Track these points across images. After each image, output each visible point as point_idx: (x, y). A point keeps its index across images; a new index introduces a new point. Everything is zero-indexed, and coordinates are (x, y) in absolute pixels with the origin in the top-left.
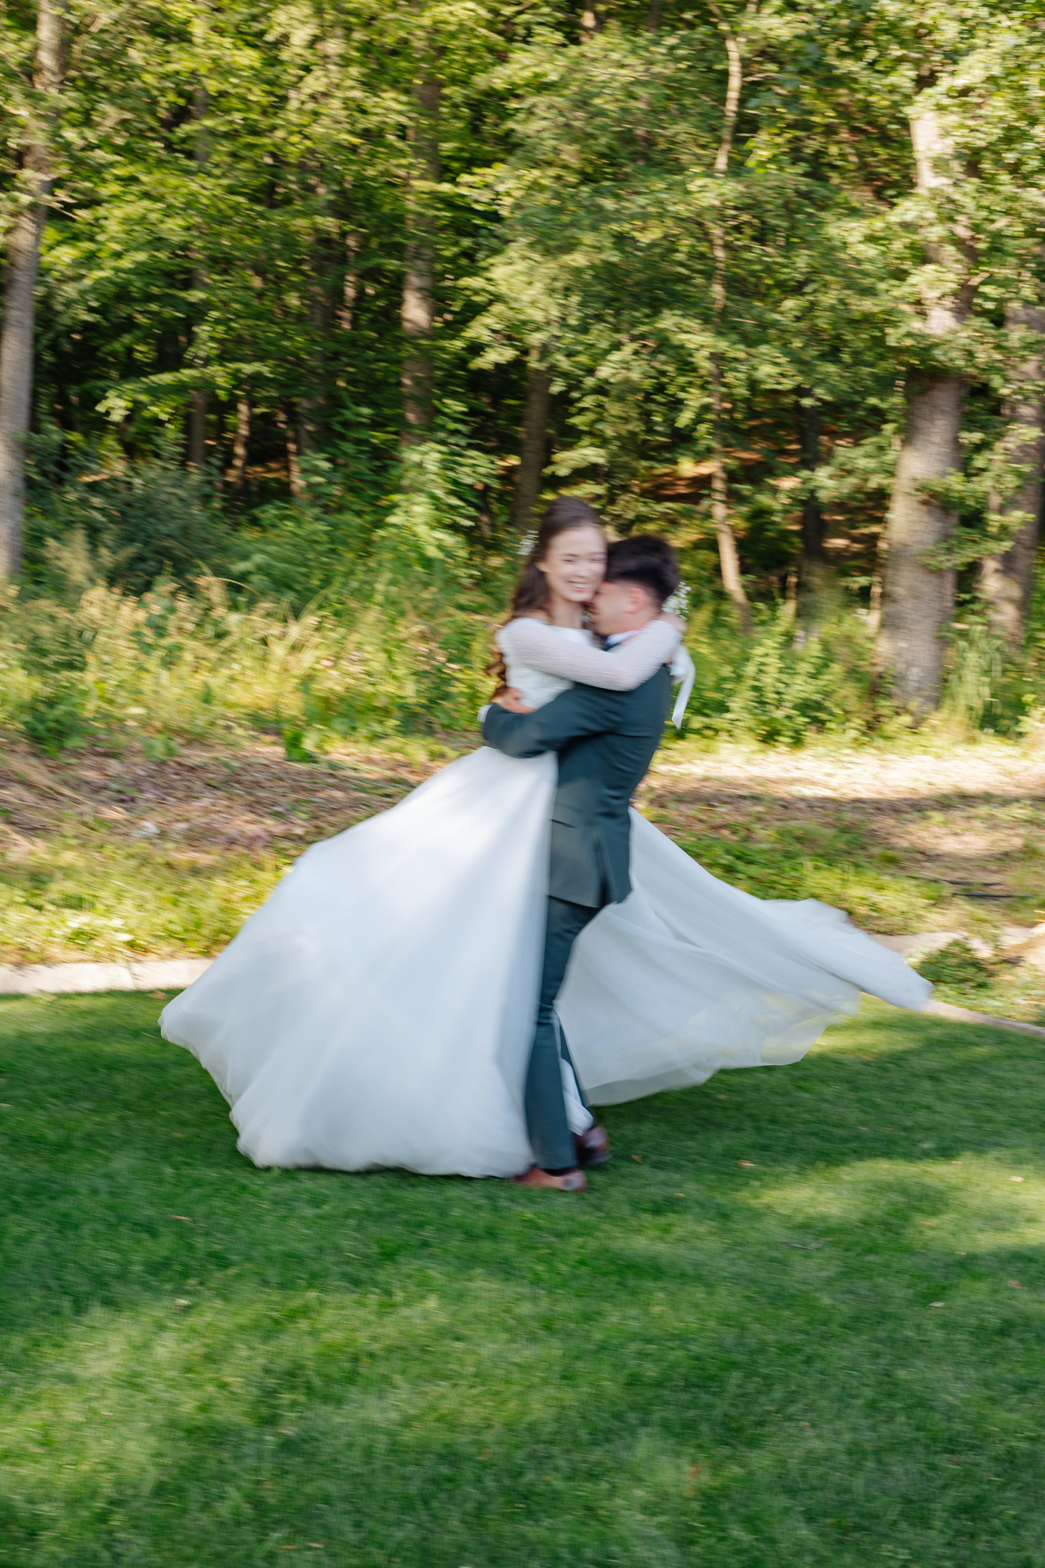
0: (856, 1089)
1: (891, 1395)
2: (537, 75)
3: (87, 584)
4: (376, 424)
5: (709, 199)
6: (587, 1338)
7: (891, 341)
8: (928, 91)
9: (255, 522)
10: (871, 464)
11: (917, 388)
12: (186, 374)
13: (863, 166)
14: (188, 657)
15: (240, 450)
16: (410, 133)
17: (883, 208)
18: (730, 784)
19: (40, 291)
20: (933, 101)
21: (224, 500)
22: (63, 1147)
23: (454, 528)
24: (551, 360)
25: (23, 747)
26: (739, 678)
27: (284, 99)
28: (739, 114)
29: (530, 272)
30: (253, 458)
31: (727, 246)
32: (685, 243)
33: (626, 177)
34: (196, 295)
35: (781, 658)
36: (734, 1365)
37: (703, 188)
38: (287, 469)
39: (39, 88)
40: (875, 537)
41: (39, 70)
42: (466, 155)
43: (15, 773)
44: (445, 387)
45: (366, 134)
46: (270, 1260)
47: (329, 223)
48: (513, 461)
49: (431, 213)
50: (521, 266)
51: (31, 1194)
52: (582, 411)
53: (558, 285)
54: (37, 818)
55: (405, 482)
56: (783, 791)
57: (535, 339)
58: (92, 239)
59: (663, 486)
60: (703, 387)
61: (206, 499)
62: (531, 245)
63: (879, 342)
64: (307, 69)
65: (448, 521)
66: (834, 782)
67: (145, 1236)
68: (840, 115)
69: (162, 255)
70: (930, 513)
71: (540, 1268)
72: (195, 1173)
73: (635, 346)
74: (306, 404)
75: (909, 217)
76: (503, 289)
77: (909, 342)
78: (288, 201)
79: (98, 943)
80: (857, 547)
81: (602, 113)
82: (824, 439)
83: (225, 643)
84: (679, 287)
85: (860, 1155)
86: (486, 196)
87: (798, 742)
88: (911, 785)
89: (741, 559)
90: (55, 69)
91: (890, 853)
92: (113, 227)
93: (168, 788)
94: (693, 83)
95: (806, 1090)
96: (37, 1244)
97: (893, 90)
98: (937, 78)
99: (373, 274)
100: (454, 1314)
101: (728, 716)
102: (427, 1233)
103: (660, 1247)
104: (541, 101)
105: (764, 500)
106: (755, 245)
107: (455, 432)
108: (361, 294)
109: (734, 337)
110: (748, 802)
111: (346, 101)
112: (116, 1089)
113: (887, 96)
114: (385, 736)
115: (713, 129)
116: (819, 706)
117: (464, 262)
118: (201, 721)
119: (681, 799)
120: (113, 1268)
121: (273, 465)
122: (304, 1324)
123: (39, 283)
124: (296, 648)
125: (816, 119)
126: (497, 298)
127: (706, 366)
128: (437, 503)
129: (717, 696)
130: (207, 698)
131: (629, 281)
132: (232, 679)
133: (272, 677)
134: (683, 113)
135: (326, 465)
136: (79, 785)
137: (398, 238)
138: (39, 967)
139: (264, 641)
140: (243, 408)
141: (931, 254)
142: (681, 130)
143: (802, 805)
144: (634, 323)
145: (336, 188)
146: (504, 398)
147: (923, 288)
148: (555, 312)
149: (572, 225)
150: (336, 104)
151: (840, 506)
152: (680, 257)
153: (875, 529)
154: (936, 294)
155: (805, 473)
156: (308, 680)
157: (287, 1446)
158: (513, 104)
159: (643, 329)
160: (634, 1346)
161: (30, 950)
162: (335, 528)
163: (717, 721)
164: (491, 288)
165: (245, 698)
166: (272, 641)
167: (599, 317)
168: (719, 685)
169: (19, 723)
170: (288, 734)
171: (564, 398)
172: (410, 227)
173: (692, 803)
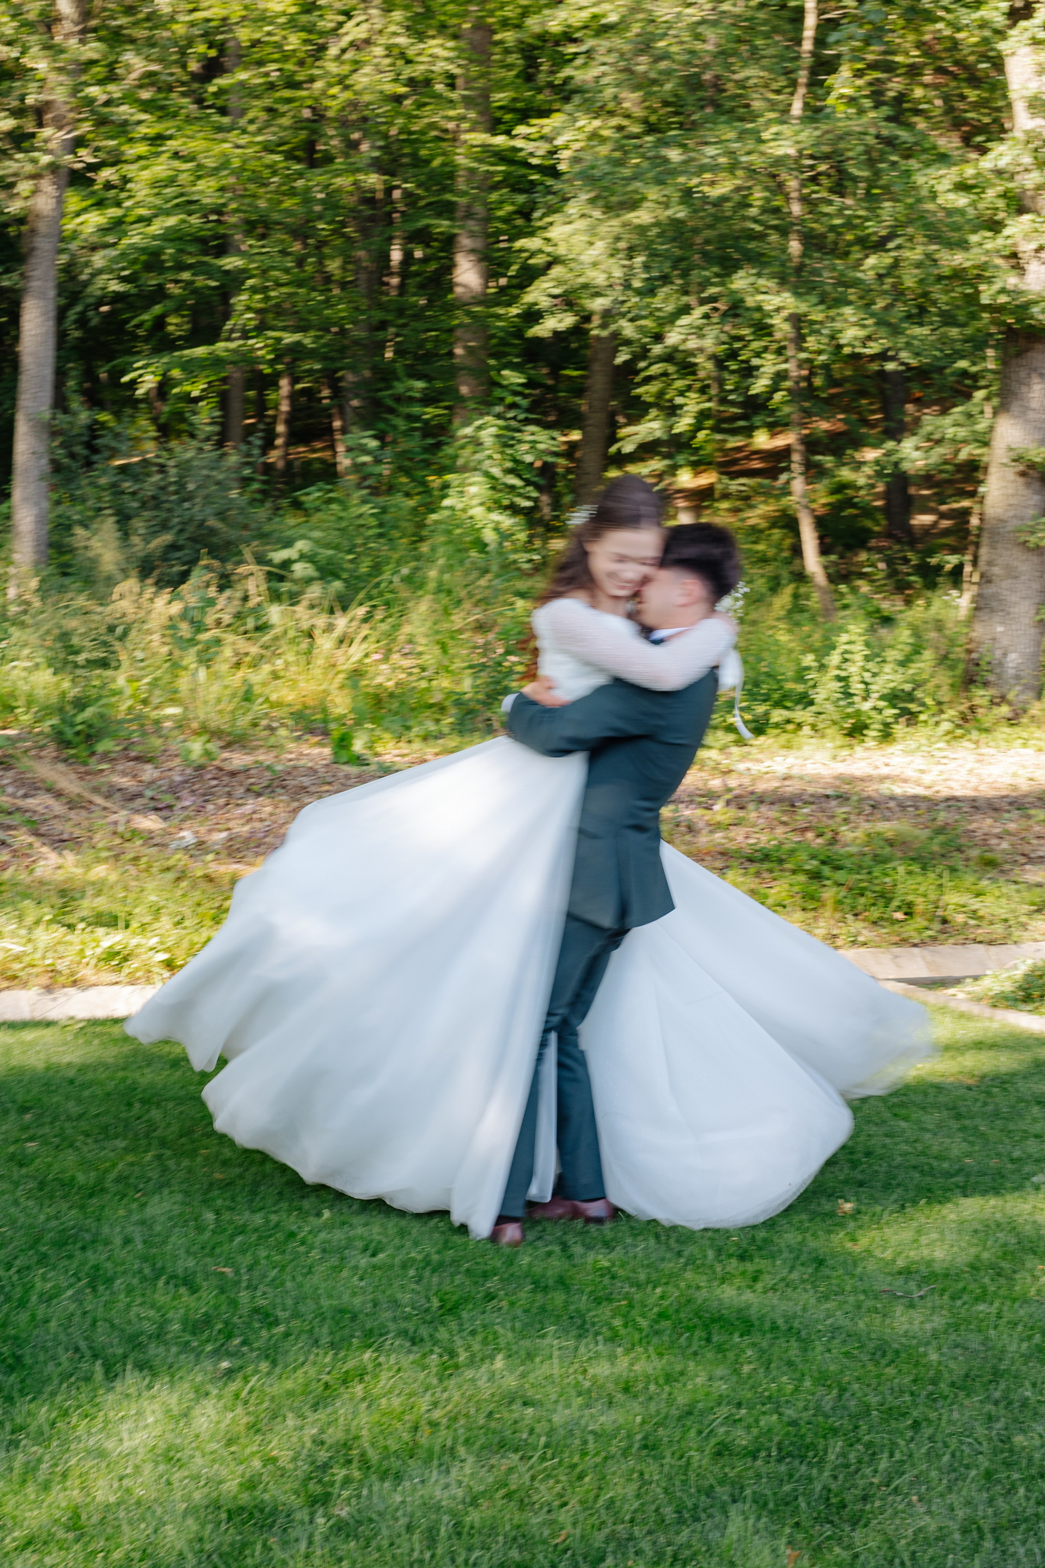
0: (958, 1116)
1: (1008, 1465)
2: (595, 17)
3: (119, 576)
4: (428, 400)
5: (786, 148)
6: (671, 1400)
7: (985, 300)
8: (1023, 24)
9: (297, 505)
10: (962, 433)
11: (1012, 350)
12: (221, 347)
13: (949, 110)
14: (228, 652)
15: (281, 428)
16: (459, 82)
17: (973, 156)
18: (814, 780)
19: (64, 259)
20: (1028, 34)
21: (264, 482)
22: (96, 1190)
23: (513, 509)
24: (613, 327)
25: (51, 751)
26: (822, 667)
27: (323, 48)
28: (814, 54)
29: (591, 231)
30: (296, 437)
31: (804, 200)
32: (758, 195)
33: (694, 126)
34: (231, 262)
35: (867, 645)
36: (835, 1431)
37: (777, 136)
38: (332, 447)
39: (58, 39)
40: (966, 513)
41: (58, 19)
42: (519, 105)
43: (43, 781)
44: (502, 358)
45: (411, 82)
46: (321, 1316)
47: (373, 180)
48: (576, 436)
49: (484, 168)
50: (581, 224)
51: (60, 1244)
52: (648, 380)
53: (622, 245)
54: (67, 829)
55: (460, 462)
56: (871, 789)
57: (598, 304)
58: (118, 204)
59: (735, 462)
60: (780, 351)
61: (246, 481)
62: (592, 201)
63: (973, 299)
64: (348, 14)
65: (506, 502)
66: (927, 779)
67: (183, 1290)
68: (925, 54)
69: (195, 220)
70: (1028, 485)
71: (617, 1322)
72: (240, 1219)
73: (705, 308)
74: (350, 377)
75: (1002, 163)
76: (561, 250)
77: (1003, 299)
78: (328, 159)
79: (134, 964)
80: (946, 523)
81: (667, 57)
82: (910, 407)
83: (267, 637)
84: (752, 245)
85: (966, 1191)
86: (542, 148)
87: (886, 735)
88: (1008, 780)
89: (821, 538)
90: (75, 16)
91: (988, 855)
92: (141, 190)
93: (207, 796)
94: (765, 23)
95: (906, 1119)
96: (66, 1302)
97: (983, 24)
98: (1034, 10)
99: (422, 236)
100: (523, 1376)
101: (813, 708)
102: (492, 1284)
103: (748, 1296)
104: (602, 44)
105: (846, 474)
106: (833, 197)
107: (513, 406)
108: (408, 257)
109: (814, 298)
110: (834, 803)
111: (389, 48)
112: (152, 1126)
113: (976, 32)
114: (440, 736)
115: (787, 72)
116: (910, 697)
117: (520, 222)
118: (242, 722)
119: (761, 799)
120: (148, 1327)
121: (319, 445)
122: (359, 1389)
123: (62, 251)
124: (344, 640)
125: (899, 59)
126: (555, 261)
127: (782, 327)
128: (495, 485)
129: (800, 688)
130: (248, 697)
131: (699, 240)
132: (275, 676)
133: (317, 672)
134: (755, 56)
135: (374, 444)
136: (111, 792)
137: (449, 197)
138: (71, 991)
139: (310, 634)
140: (284, 383)
141: (1027, 202)
142: (752, 73)
143: (892, 804)
144: (704, 284)
145: (381, 143)
146: (565, 368)
147: (1018, 238)
148: (618, 273)
149: (634, 178)
150: (379, 51)
151: (927, 479)
152: (753, 211)
153: (966, 503)
154: (1034, 245)
155: (890, 445)
156: (357, 674)
157: (340, 1528)
158: (572, 49)
159: (713, 290)
160: (724, 1411)
161: (60, 972)
162: (384, 510)
163: (800, 715)
164: (549, 249)
165: (289, 696)
166: (317, 632)
167: (665, 279)
168: (800, 675)
169: (46, 726)
170: (336, 735)
171: (629, 368)
172: (461, 184)
173: (772, 803)
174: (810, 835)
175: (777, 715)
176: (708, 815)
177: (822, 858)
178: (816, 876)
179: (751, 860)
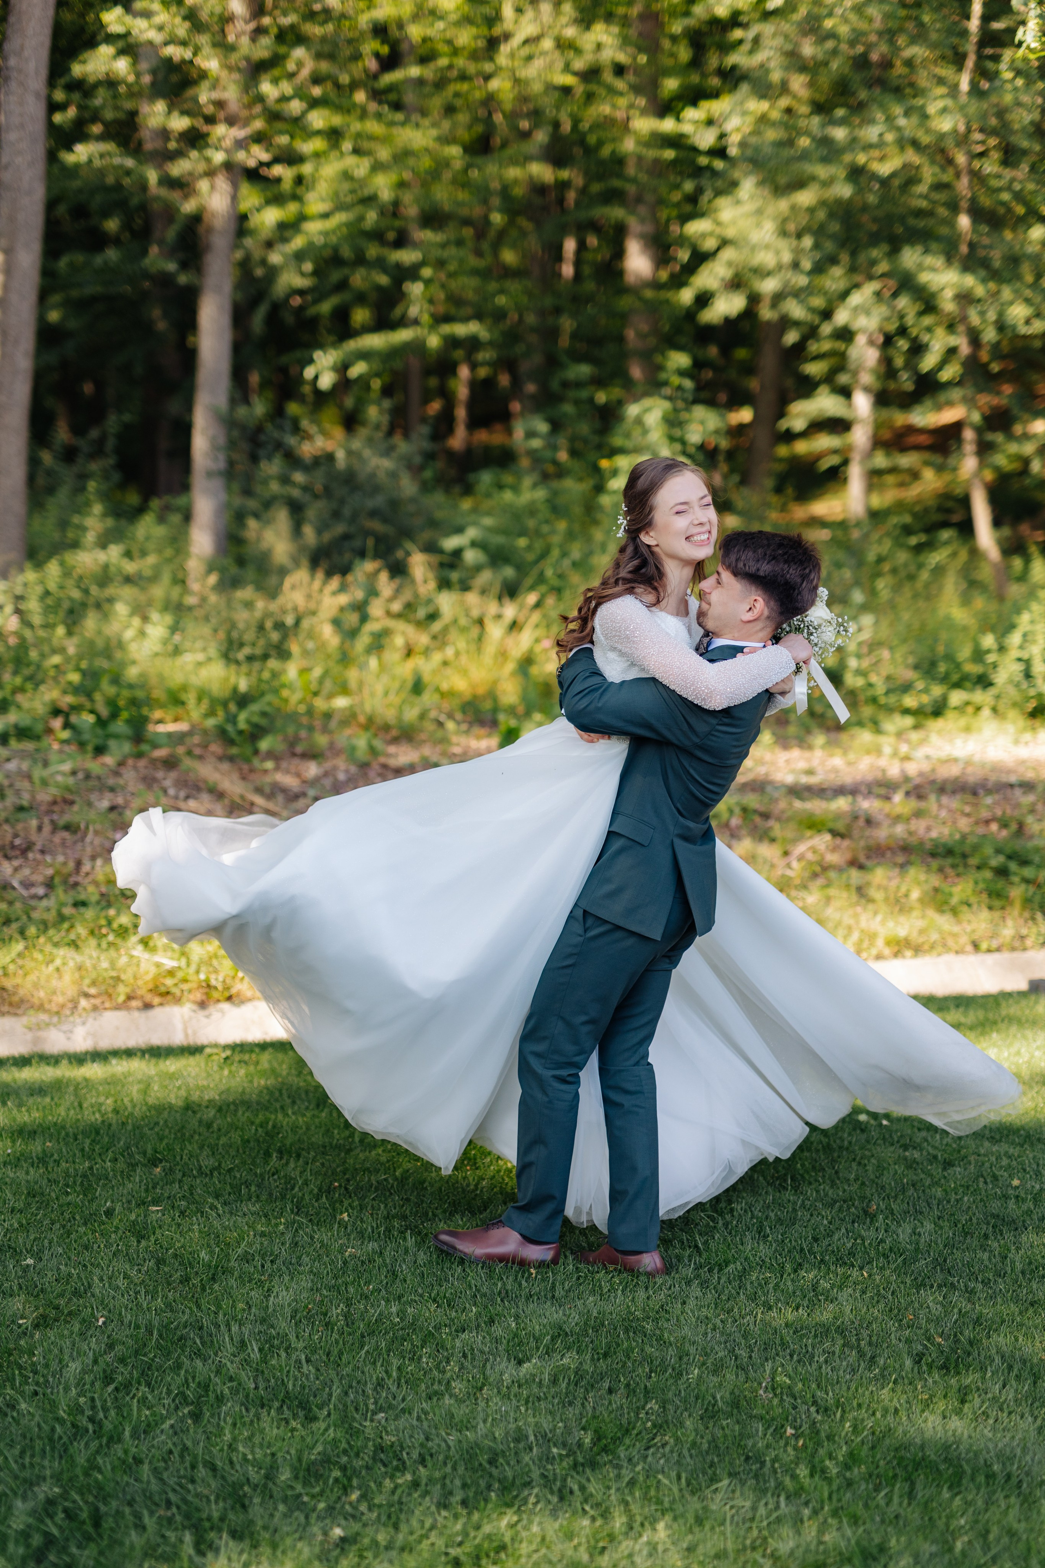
3: (290, 567)
4: (599, 382)
5: (953, 123)
9: (470, 490)
14: (399, 641)
15: (461, 412)
16: (628, 71)
18: (996, 768)
19: (239, 255)
24: (782, 309)
25: (216, 750)
26: (1003, 649)
28: (981, 28)
29: (759, 212)
30: (476, 422)
31: (973, 174)
32: (928, 173)
33: (861, 105)
34: (407, 256)
37: (945, 111)
38: (510, 431)
39: (230, 38)
41: (230, 20)
42: (689, 90)
43: (205, 782)
44: (671, 342)
45: (581, 73)
47: (543, 172)
48: (745, 415)
49: (652, 153)
50: (751, 206)
52: (816, 358)
53: (791, 226)
57: (769, 286)
58: (299, 200)
60: (948, 328)
61: (418, 469)
62: (760, 184)
69: (372, 215)
73: (875, 286)
74: (528, 363)
76: (732, 232)
81: (832, 35)
83: (437, 626)
84: (921, 224)
86: (711, 133)
89: (995, 512)
90: (247, 15)
99: (594, 225)
101: (993, 691)
104: (767, 29)
105: (1018, 448)
106: (1003, 171)
107: (681, 388)
108: (582, 247)
109: (983, 273)
110: (1017, 791)
111: (559, 40)
115: (955, 48)
117: (689, 206)
118: (411, 714)
119: (944, 788)
121: (496, 429)
123: (236, 248)
124: (514, 626)
126: (724, 243)
127: (948, 305)
129: (979, 669)
130: (418, 687)
131: (866, 218)
132: (446, 664)
133: (488, 661)
134: (921, 33)
135: (545, 428)
136: (273, 792)
137: (618, 184)
138: (225, 1006)
139: (480, 622)
140: (464, 370)
142: (919, 51)
144: (873, 263)
145: (552, 132)
146: (734, 349)
148: (787, 257)
149: (803, 159)
150: (549, 44)
152: (922, 188)
156: (527, 663)
158: (738, 34)
159: (883, 267)
161: (216, 988)
162: (555, 493)
163: (979, 696)
164: (718, 230)
165: (460, 684)
166: (488, 622)
167: (833, 260)
168: (979, 655)
169: (211, 722)
170: (503, 728)
171: (799, 349)
172: (631, 170)
173: (954, 792)
174: (994, 827)
175: (956, 697)
176: (887, 807)
177: (1008, 851)
178: (1002, 872)
179: (933, 855)
